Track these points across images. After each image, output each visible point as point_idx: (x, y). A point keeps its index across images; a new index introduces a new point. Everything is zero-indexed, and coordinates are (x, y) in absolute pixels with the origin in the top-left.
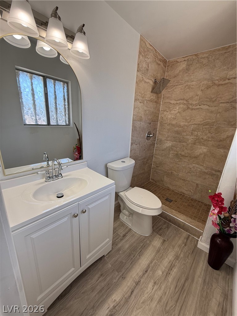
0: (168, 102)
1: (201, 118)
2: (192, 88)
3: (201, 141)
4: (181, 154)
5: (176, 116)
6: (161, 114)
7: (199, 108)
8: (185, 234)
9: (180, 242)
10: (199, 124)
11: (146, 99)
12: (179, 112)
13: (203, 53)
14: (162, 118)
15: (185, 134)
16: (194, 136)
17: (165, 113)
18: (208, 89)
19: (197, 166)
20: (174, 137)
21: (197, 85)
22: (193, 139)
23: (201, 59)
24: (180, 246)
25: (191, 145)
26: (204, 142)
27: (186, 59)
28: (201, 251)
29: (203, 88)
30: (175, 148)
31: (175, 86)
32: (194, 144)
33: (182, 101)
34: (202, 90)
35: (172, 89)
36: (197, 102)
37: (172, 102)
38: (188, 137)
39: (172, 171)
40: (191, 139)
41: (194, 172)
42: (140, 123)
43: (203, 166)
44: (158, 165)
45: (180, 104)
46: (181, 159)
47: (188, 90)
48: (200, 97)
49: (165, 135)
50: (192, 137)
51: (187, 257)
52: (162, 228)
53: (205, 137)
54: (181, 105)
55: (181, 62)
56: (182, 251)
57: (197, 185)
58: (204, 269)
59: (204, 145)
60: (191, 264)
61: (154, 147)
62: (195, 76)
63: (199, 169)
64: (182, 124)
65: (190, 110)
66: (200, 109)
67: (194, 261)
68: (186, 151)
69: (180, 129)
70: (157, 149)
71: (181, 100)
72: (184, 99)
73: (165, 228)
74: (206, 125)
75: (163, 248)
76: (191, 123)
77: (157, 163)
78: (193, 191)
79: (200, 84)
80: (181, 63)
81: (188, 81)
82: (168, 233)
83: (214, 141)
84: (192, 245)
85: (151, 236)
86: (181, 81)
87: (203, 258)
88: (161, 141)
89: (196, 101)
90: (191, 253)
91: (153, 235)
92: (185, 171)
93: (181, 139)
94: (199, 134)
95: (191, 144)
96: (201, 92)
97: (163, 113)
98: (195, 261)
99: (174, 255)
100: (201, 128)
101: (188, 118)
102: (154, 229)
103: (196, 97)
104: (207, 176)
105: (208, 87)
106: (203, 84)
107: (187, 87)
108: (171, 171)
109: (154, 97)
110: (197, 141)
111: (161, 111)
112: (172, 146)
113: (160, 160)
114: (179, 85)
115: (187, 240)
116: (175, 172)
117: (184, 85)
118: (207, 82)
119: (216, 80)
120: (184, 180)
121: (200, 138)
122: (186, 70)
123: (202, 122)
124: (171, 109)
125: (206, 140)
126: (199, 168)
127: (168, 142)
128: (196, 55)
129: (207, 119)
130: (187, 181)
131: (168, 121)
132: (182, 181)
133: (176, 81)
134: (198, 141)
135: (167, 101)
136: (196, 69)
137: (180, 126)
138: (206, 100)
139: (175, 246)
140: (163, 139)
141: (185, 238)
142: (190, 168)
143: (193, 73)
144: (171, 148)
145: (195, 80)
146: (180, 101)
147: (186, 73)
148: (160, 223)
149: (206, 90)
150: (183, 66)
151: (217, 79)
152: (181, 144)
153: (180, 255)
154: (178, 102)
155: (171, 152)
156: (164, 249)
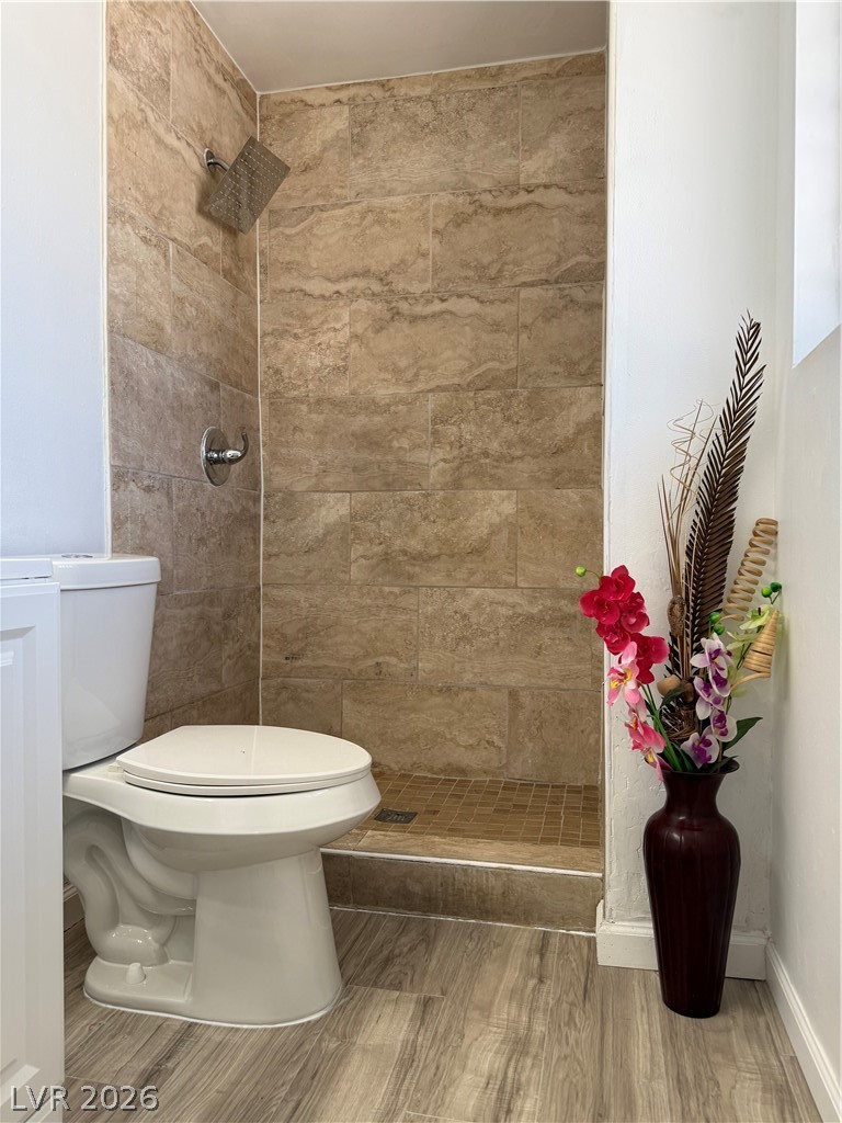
0: (292, 291)
1: (461, 357)
2: (392, 222)
3: (481, 465)
4: (405, 553)
5: (344, 359)
6: (266, 354)
7: (443, 313)
8: (522, 935)
9: (512, 975)
10: (457, 388)
11: (176, 235)
12: (357, 336)
13: (412, 82)
14: (277, 372)
15: (405, 444)
16: (448, 449)
17: (287, 345)
18: (459, 225)
19: (491, 593)
20: (355, 469)
21: (411, 209)
22: (444, 460)
23: (408, 105)
24: (512, 993)
25: (441, 493)
26: (497, 467)
27: (343, 95)
28: (622, 973)
29: (440, 224)
30: (374, 526)
31: (316, 209)
32: (457, 484)
33: (360, 284)
34: (436, 232)
35: (302, 225)
36: (428, 286)
37: (316, 287)
38: (423, 456)
39: (381, 659)
40: (435, 462)
41: (484, 634)
42: (158, 365)
43: (516, 587)
44: (295, 648)
45: (353, 295)
46: (411, 577)
47: (376, 229)
48: (434, 263)
49: (307, 461)
50: (440, 454)
51: (568, 1024)
52: (397, 951)
53: (494, 446)
54: (360, 300)
55: (323, 105)
56: (532, 1011)
57: (513, 694)
58: (658, 1036)
59: (499, 483)
60: (597, 1041)
61: (256, 541)
62: (395, 170)
63: (503, 611)
64: (383, 393)
65: (405, 325)
66: (448, 317)
67: (603, 1024)
68: (427, 530)
69: (377, 419)
70: (275, 550)
71: (355, 275)
72: (366, 273)
73: (411, 950)
74: (487, 387)
75: (430, 1035)
76: (421, 386)
77: (290, 631)
78: (502, 736)
79: (425, 205)
80: (326, 112)
81: (369, 191)
82: (434, 962)
83: (534, 457)
84: (574, 964)
85: (339, 1009)
86: (337, 191)
87: (638, 997)
88: (290, 497)
89: (423, 280)
90: (581, 998)
91: (353, 1002)
92: (444, 638)
93: (393, 468)
94: (468, 430)
95: (442, 489)
96: (437, 240)
97: (276, 347)
98: (610, 1026)
99: (502, 1042)
100: (471, 404)
101: (403, 363)
102: (350, 972)
103: (421, 263)
104: (546, 635)
105: (460, 220)
106: (436, 206)
107: (370, 217)
108: (370, 662)
109: (213, 240)
110: (466, 469)
111: (265, 334)
112: (353, 517)
113: (304, 613)
114: (335, 206)
115: (542, 956)
116: (394, 660)
117: (357, 208)
118: (451, 197)
119: (485, 191)
120: (449, 689)
121: (475, 451)
122: (353, 142)
123: (469, 377)
124: (315, 322)
125: (500, 458)
126: (502, 604)
127: (331, 498)
128: (383, 86)
129: (485, 362)
130: (462, 689)
131: (311, 386)
132: (439, 700)
133: (314, 191)
134: (471, 470)
135: (288, 281)
136: (394, 140)
137: (373, 407)
138: (463, 275)
139: (491, 1003)
140: (299, 487)
141: (529, 954)
142: (465, 617)
143: (385, 160)
144: (348, 531)
145: (399, 189)
146: (352, 283)
147: (356, 155)
148: (379, 937)
149: (454, 230)
150: (336, 123)
151: (486, 185)
152: (398, 495)
153: (529, 1028)
154: (343, 287)
155: (357, 551)
156: (439, 1036)
